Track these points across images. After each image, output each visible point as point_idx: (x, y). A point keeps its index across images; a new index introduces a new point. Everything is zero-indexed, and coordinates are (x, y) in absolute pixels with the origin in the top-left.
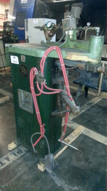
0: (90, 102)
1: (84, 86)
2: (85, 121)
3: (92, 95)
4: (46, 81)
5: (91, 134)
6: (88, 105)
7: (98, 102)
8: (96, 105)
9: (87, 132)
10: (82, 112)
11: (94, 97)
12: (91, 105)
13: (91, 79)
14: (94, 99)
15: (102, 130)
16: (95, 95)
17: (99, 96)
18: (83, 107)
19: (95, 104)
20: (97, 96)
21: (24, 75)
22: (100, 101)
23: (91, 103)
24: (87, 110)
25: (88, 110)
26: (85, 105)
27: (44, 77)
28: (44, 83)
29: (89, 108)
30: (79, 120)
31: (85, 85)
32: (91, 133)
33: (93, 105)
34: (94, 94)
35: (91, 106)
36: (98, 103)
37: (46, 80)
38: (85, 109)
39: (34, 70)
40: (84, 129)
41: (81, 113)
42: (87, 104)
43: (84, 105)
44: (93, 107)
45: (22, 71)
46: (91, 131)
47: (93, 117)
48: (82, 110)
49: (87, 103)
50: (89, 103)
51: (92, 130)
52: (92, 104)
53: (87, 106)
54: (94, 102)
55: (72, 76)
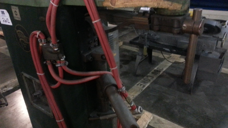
0: (156, 68)
1: (146, 47)
2: (152, 102)
3: (157, 58)
4: (66, 59)
5: (162, 125)
6: (154, 74)
7: (167, 67)
8: (165, 74)
9: (157, 122)
10: (146, 86)
11: (162, 60)
12: (158, 73)
13: (156, 37)
14: (161, 63)
15: (179, 115)
16: (163, 57)
17: (168, 58)
18: (147, 77)
19: (164, 72)
20: (165, 59)
21: (25, 47)
22: (170, 66)
23: (158, 70)
24: (153, 82)
25: (155, 82)
26: (150, 74)
27: (59, 51)
28: (62, 63)
29: (155, 78)
30: (143, 101)
31: (148, 46)
32: (163, 123)
33: (161, 73)
34: (161, 56)
35: (158, 75)
36: (167, 69)
37: (64, 57)
38: (150, 80)
39: (37, 36)
40: (152, 118)
41: (144, 88)
42: (152, 73)
43: (148, 75)
44: (161, 76)
45: (20, 39)
46: (162, 120)
47: (163, 94)
48: (146, 82)
49: (153, 71)
50: (155, 70)
51: (164, 117)
52: (160, 71)
53: (152, 75)
54: (163, 69)
55: (128, 32)
